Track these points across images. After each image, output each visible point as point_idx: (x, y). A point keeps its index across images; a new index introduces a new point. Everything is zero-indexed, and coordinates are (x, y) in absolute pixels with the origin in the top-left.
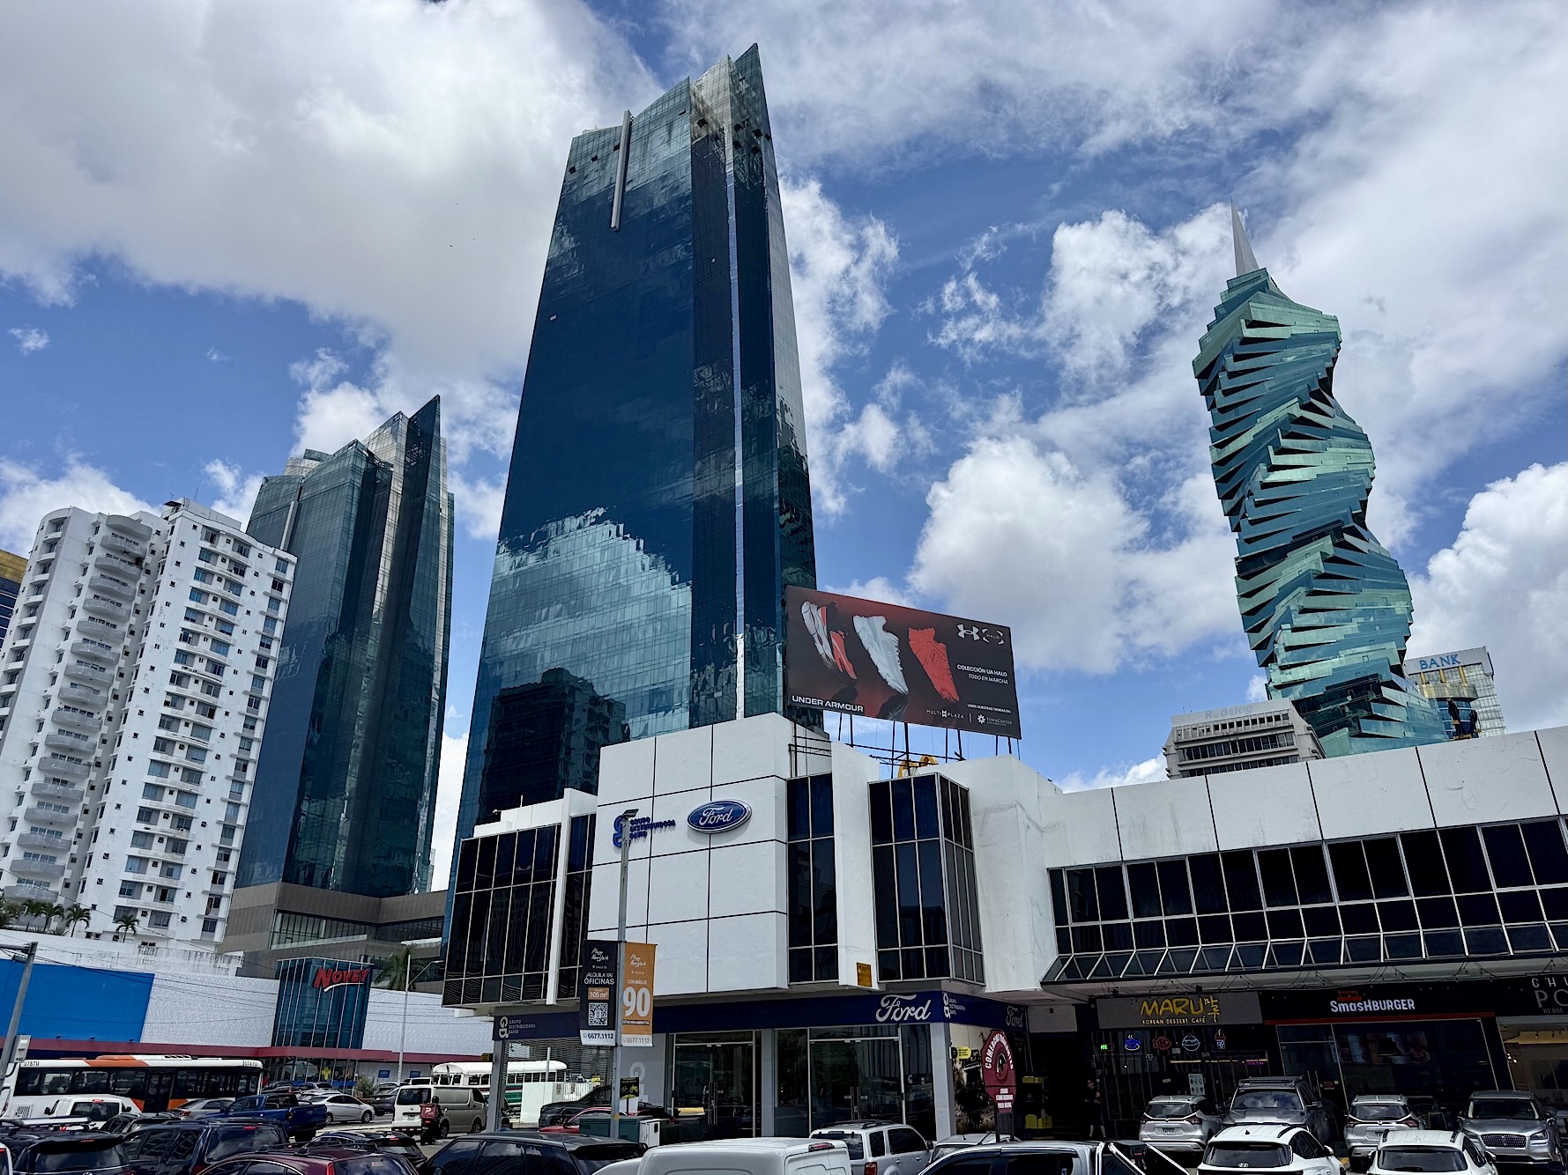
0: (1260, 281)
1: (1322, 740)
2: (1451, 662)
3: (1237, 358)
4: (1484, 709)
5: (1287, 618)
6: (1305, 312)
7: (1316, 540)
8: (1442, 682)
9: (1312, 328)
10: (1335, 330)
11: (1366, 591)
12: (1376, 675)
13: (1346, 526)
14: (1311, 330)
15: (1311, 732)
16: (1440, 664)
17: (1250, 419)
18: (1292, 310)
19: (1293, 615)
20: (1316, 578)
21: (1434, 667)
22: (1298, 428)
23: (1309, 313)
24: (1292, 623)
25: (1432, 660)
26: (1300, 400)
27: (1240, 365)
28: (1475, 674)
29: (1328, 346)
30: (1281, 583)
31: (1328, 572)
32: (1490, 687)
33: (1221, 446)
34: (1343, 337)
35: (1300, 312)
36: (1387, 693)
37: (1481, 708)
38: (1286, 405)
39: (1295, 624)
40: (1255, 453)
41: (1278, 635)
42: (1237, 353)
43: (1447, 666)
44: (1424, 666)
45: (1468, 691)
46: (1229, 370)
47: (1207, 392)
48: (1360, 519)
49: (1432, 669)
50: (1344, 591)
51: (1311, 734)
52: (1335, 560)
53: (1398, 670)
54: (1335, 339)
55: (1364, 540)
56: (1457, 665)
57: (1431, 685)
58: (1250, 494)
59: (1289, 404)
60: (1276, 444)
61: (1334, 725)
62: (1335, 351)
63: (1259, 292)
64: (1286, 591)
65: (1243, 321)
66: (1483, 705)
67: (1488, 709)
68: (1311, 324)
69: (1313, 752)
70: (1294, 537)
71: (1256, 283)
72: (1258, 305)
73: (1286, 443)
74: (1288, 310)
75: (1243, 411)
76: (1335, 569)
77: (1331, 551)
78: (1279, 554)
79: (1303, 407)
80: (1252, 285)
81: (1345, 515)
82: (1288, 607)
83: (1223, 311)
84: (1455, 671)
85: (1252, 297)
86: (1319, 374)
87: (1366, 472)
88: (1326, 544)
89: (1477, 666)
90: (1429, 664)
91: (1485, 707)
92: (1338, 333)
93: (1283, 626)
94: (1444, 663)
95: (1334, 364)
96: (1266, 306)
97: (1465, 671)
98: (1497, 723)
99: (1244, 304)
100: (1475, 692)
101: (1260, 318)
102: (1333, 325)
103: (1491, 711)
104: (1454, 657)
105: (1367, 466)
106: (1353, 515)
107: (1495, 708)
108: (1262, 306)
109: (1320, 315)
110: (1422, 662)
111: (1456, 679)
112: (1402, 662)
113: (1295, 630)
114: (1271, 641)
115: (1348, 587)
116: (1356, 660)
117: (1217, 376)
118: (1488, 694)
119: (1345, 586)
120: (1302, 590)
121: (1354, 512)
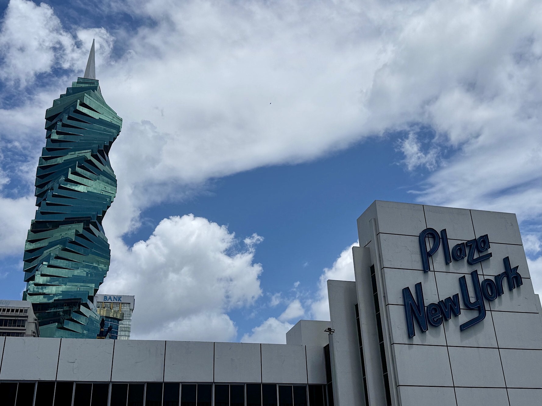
0: (93, 85)
1: (40, 328)
2: (118, 300)
3: (70, 118)
4: (124, 326)
5: (47, 259)
6: (109, 110)
7: (76, 223)
8: (110, 309)
9: (110, 119)
10: (119, 125)
11: (90, 255)
12: (80, 299)
13: (93, 221)
14: (109, 120)
15: (36, 322)
16: (113, 300)
17: (66, 151)
18: (103, 107)
19: (51, 258)
20: (69, 242)
21: (110, 301)
22: (86, 164)
23: (111, 112)
24: (49, 262)
25: (110, 297)
26: (92, 152)
27: (70, 122)
28: (126, 308)
29: (114, 131)
30: (51, 240)
31: (77, 241)
32: (130, 315)
33: (46, 159)
34: (122, 130)
35: (107, 109)
36: (83, 309)
37: (123, 325)
38: (84, 151)
39: (50, 263)
40: (62, 169)
41: (40, 266)
42: (70, 115)
43: (115, 301)
44: (105, 299)
45: (120, 315)
46: (64, 122)
47: (49, 128)
48: (100, 219)
49: (108, 302)
50: (80, 253)
51: (36, 323)
52: (81, 236)
53: (91, 299)
54: (118, 129)
55: (99, 230)
56: (120, 302)
57: (105, 309)
58: (52, 189)
59: (86, 151)
60: (73, 168)
61: (51, 321)
62: (116, 135)
63: (91, 91)
64: (51, 245)
65: (79, 101)
66: (124, 324)
67: (126, 326)
68: (110, 117)
69: (34, 333)
70: (66, 219)
71: (92, 85)
72: (89, 97)
73: (78, 170)
74: (102, 105)
75: (63, 146)
76: (80, 240)
77: (81, 231)
78: (56, 225)
79: (92, 155)
80: (90, 85)
81: (94, 215)
82: (50, 254)
83: (71, 91)
84: (118, 305)
85: (87, 91)
86: (106, 143)
87: (110, 197)
88: (80, 227)
89: (128, 304)
90: (108, 298)
91: (125, 325)
92: (120, 127)
93: (44, 263)
94: (115, 300)
95: (114, 141)
96: (92, 99)
97: (122, 305)
98: (127, 333)
99: (82, 93)
100: (123, 316)
101: (88, 104)
102: (119, 122)
103: (126, 327)
104: (120, 297)
105: (111, 195)
106: (97, 216)
107: (129, 326)
108: (91, 98)
109: (115, 115)
110: (105, 297)
111: (117, 309)
112: (94, 295)
113: (49, 266)
114: (36, 269)
115: (82, 251)
116: (74, 289)
117: (56, 123)
118: (128, 319)
119: (82, 250)
120: (59, 247)
121: (98, 215)
